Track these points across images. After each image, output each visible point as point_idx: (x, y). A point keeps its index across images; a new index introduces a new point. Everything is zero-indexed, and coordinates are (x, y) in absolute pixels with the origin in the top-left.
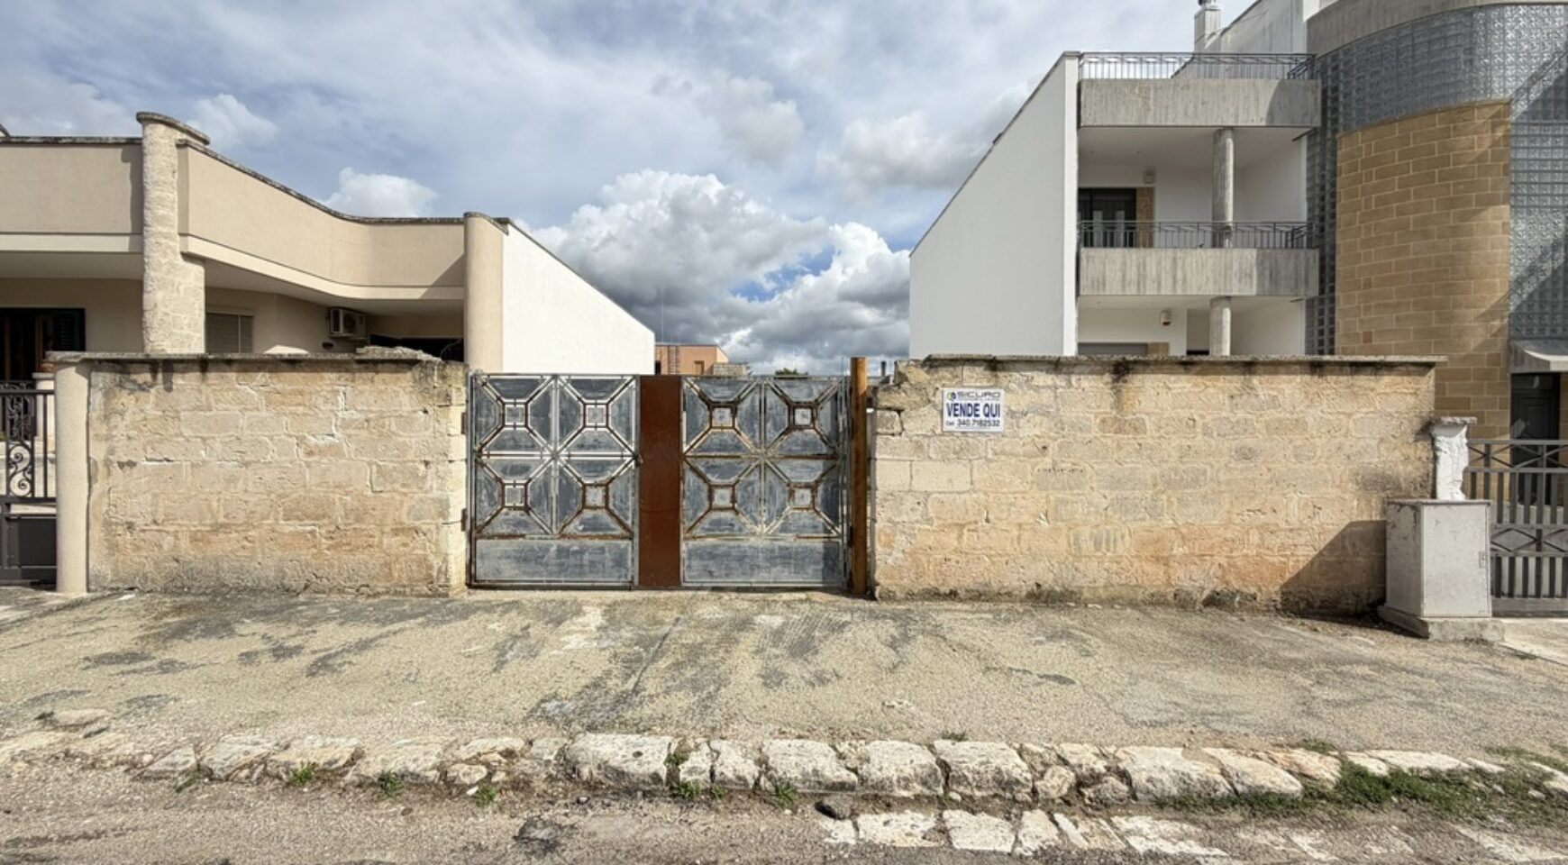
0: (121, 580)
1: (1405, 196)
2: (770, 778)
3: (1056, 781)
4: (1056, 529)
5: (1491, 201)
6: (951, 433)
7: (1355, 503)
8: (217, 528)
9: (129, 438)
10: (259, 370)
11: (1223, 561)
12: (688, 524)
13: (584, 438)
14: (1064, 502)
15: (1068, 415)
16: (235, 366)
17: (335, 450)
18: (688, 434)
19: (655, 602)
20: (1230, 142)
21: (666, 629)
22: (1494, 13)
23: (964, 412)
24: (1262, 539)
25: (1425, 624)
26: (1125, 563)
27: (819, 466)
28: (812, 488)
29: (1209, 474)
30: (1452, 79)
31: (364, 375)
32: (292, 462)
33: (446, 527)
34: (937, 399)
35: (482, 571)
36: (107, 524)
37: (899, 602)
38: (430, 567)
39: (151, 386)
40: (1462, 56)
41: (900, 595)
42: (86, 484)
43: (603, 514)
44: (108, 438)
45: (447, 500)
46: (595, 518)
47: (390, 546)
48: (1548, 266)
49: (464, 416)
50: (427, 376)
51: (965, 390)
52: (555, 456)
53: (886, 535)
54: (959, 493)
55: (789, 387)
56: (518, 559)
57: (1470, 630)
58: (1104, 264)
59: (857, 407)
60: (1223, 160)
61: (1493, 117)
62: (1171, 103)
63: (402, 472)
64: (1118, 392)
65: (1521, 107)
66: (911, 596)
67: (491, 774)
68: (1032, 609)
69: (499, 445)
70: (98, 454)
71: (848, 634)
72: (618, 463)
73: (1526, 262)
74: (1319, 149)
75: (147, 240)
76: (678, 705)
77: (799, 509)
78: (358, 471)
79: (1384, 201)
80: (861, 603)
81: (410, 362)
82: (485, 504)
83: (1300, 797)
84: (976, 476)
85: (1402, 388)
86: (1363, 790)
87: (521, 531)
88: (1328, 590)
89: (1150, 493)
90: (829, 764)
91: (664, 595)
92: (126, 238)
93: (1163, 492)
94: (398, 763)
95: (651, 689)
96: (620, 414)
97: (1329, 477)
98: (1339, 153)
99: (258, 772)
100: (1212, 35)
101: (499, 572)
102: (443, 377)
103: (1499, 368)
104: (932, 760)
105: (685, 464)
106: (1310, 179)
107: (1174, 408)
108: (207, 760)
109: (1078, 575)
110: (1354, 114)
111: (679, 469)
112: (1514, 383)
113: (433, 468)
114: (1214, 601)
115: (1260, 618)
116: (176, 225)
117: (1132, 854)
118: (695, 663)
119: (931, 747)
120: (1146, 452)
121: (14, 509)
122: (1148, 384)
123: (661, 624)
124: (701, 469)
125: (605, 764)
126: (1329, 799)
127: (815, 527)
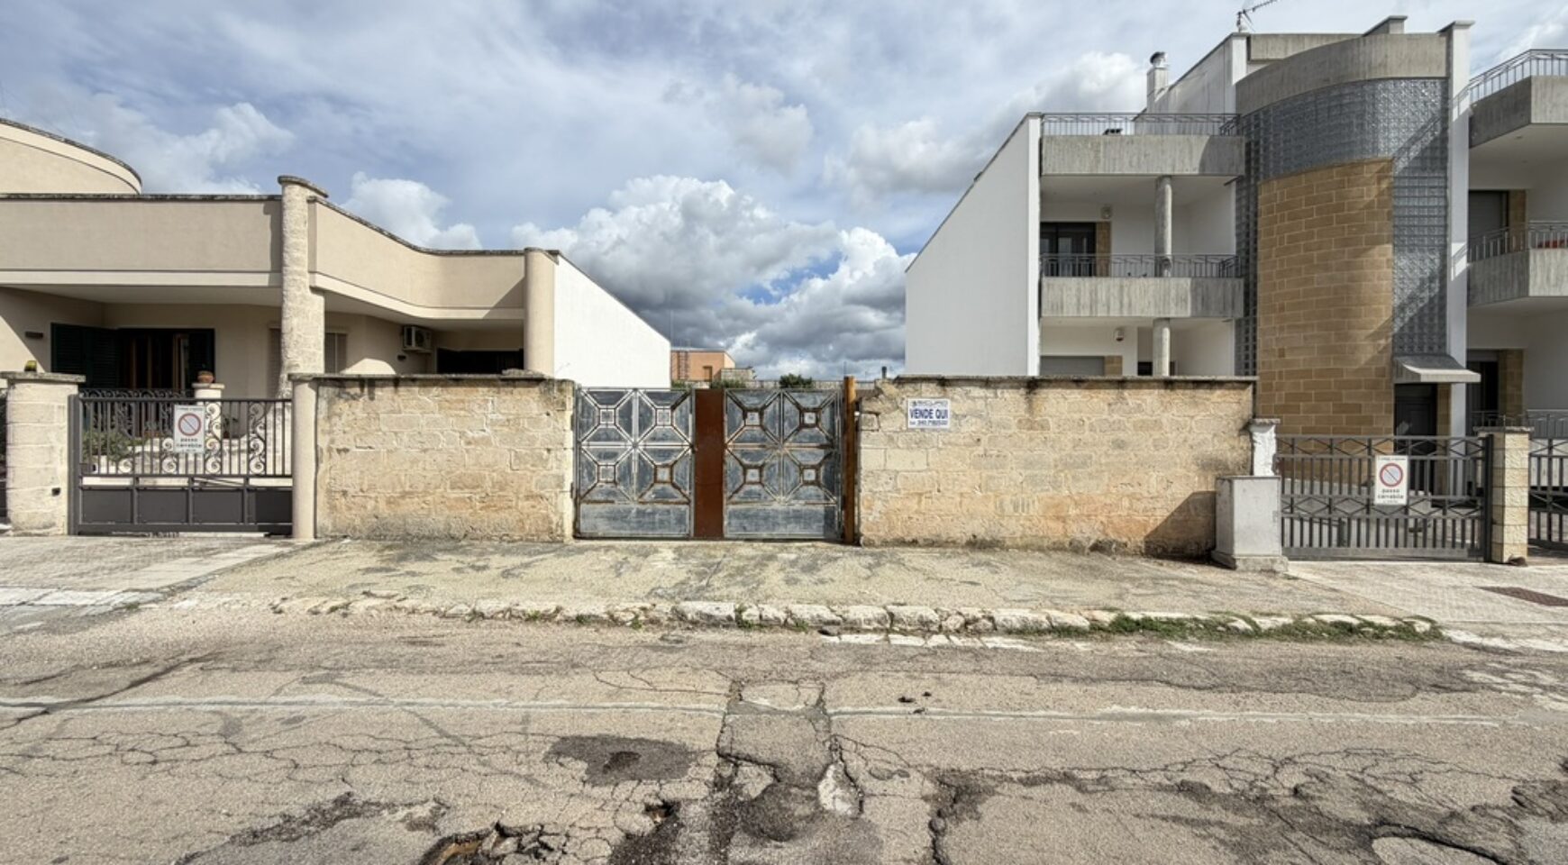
0: (338, 531)
1: (1309, 236)
2: (793, 619)
3: (953, 622)
4: (986, 497)
5: (1376, 241)
6: (913, 430)
7: (1197, 479)
8: (404, 495)
9: (344, 432)
10: (435, 385)
11: (1104, 519)
12: (729, 494)
13: (655, 433)
14: (991, 478)
15: (995, 417)
16: (418, 383)
17: (486, 441)
18: (729, 431)
19: (707, 546)
20: (1169, 189)
21: (719, 560)
22: (1380, 86)
23: (922, 414)
24: (1131, 505)
25: (1234, 560)
26: (1035, 521)
27: (821, 453)
28: (816, 468)
29: (1094, 459)
30: (1346, 140)
31: (506, 389)
32: (456, 449)
33: (561, 495)
34: (903, 406)
35: (585, 526)
36: (329, 492)
37: (877, 547)
38: (551, 522)
39: (360, 396)
40: (1355, 121)
41: (877, 543)
42: (314, 464)
43: (669, 488)
44: (330, 432)
45: (563, 476)
46: (663, 489)
47: (523, 508)
48: (1426, 294)
49: (572, 417)
50: (549, 390)
51: (923, 400)
52: (635, 446)
53: (868, 501)
54: (919, 471)
55: (800, 397)
56: (609, 518)
57: (1264, 563)
58: (1062, 291)
59: (848, 411)
60: (1163, 203)
61: (1379, 172)
62: (1117, 156)
63: (532, 456)
64: (1030, 402)
65: (1401, 164)
66: (885, 543)
67: (637, 617)
68: (967, 550)
69: (596, 438)
70: (323, 443)
71: (840, 562)
72: (679, 451)
73: (1408, 292)
74: (1244, 193)
75: (285, 278)
76: (736, 590)
77: (807, 483)
78: (502, 455)
79: (1293, 239)
80: (849, 548)
81: (538, 381)
82: (586, 480)
83: (1088, 629)
84: (930, 460)
85: (1228, 399)
86: (1124, 626)
87: (611, 498)
88: (1178, 539)
89: (1052, 472)
90: (827, 615)
91: (712, 543)
92: (267, 276)
93: (1062, 471)
94: (585, 611)
95: (716, 584)
96: (681, 417)
97: (1178, 461)
98: (1260, 197)
99: (508, 615)
100: (1162, 89)
101: (595, 527)
102: (561, 391)
103: (1384, 379)
104: (884, 612)
105: (727, 452)
106: (1238, 218)
107: (1069, 412)
108: (477, 609)
109: (1002, 529)
110: (1271, 165)
111: (722, 455)
112: (1396, 392)
113: (553, 454)
114: (1097, 548)
115: (1130, 559)
116: (307, 264)
117: (985, 648)
118: (741, 574)
119: (885, 608)
120: (1049, 444)
121: (254, 482)
122: (1051, 396)
123: (715, 557)
124: (738, 455)
125: (700, 613)
126: (1100, 629)
127: (818, 496)
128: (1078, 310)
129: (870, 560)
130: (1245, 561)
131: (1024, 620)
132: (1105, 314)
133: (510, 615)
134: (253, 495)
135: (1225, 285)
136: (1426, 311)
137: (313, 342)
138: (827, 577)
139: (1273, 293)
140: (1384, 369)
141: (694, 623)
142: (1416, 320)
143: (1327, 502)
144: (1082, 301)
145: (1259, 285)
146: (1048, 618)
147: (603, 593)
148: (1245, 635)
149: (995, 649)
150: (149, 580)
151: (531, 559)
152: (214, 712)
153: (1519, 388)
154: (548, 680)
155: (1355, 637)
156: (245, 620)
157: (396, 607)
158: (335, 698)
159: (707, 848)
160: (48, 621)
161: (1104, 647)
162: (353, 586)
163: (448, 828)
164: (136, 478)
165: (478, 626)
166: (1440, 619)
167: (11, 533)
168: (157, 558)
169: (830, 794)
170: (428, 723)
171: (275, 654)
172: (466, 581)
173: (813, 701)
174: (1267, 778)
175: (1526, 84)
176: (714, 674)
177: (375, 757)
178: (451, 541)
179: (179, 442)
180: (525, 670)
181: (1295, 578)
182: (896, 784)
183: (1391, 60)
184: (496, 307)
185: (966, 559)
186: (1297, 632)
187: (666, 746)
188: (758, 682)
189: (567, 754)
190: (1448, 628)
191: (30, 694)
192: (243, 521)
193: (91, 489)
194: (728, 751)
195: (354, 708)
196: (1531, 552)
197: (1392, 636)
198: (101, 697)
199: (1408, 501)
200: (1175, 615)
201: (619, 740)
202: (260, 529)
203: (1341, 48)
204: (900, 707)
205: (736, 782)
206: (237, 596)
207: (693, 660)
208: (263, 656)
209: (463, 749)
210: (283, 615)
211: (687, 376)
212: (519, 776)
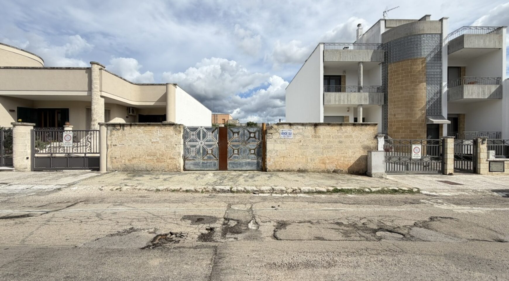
0: (114, 169)
1: (402, 80)
2: (246, 190)
3: (290, 190)
4: (303, 157)
5: (421, 82)
6: (282, 138)
7: (362, 152)
8: (133, 158)
9: (115, 140)
10: (142, 126)
11: (336, 163)
12: (229, 157)
13: (207, 140)
14: (304, 152)
15: (305, 134)
16: (137, 125)
17: (158, 142)
18: (229, 139)
19: (222, 172)
20: (362, 66)
21: (226, 176)
22: (422, 36)
23: (284, 134)
24: (344, 159)
25: (372, 174)
26: (317, 164)
27: (256, 145)
28: (254, 150)
29: (333, 146)
30: (413, 52)
31: (163, 127)
32: (149, 145)
33: (180, 158)
34: (279, 131)
35: (186, 167)
36: (111, 157)
38: (177, 166)
39: (120, 129)
40: (415, 46)
41: (272, 171)
42: (106, 149)
43: (212, 156)
44: (111, 140)
45: (180, 152)
46: (210, 156)
47: (169, 162)
48: (436, 98)
49: (183, 135)
50: (176, 127)
51: (285, 130)
52: (201, 143)
53: (269, 159)
54: (284, 150)
55: (250, 129)
56: (194, 165)
57: (380, 175)
58: (330, 96)
59: (263, 133)
60: (360, 70)
61: (422, 61)
62: (346, 56)
63: (171, 147)
64: (315, 130)
65: (429, 59)
66: (274, 171)
67: (203, 190)
68: (297, 173)
69: (190, 141)
70: (109, 143)
71: (261, 176)
72: (214, 145)
73: (430, 97)
74: (384, 67)
75: (92, 93)
76: (230, 183)
77: (251, 154)
78: (162, 146)
79: (398, 81)
80: (264, 172)
81: (173, 124)
82: (187, 153)
83: (326, 192)
84: (287, 147)
85: (371, 129)
86: (336, 191)
87: (194, 159)
88: (357, 169)
89: (322, 150)
90: (255, 189)
91: (224, 172)
92: (87, 92)
93: (324, 150)
94: (188, 188)
95: (225, 182)
96: (215, 135)
97: (357, 146)
98: (388, 68)
99: (166, 190)
100: (361, 35)
101: (190, 167)
102: (180, 127)
103: (424, 123)
104: (271, 188)
105: (228, 145)
106: (382, 74)
107: (326, 133)
108: (158, 188)
109: (308, 167)
110: (392, 59)
111: (227, 146)
112: (427, 126)
113: (177, 146)
114: (334, 172)
115: (343, 174)
116: (99, 88)
117: (298, 196)
118: (232, 179)
119: (271, 187)
120: (321, 142)
121: (87, 155)
122: (321, 128)
123: (225, 175)
124: (231, 146)
125: (220, 189)
126: (329, 192)
127: (255, 158)
128: (335, 102)
129: (269, 175)
130: (375, 175)
131: (309, 190)
132: (343, 104)
133: (167, 190)
134: (87, 159)
135: (378, 95)
136: (436, 103)
137: (101, 113)
138: (256, 180)
139: (392, 97)
140: (424, 120)
141: (219, 191)
142: (433, 105)
143: (399, 158)
144: (336, 100)
145: (388, 95)
146: (316, 189)
147: (193, 184)
148: (368, 193)
149: (300, 197)
150: (62, 182)
151: (171, 176)
152: (93, 212)
153: (464, 125)
154: (180, 204)
155: (397, 193)
156: (92, 192)
157: (135, 188)
158: (123, 209)
159: (221, 235)
160: (37, 193)
161: (329, 196)
162: (121, 183)
163: (158, 233)
164: (52, 154)
165: (158, 193)
166: (420, 188)
167: (14, 170)
168: (62, 177)
169: (251, 226)
170: (150, 213)
171: (103, 200)
172: (154, 182)
173: (249, 208)
174: (358, 221)
175: (463, 36)
176: (224, 203)
177: (138, 220)
178: (148, 171)
179: (65, 143)
180: (173, 202)
181: (388, 179)
182: (268, 223)
183: (425, 28)
184: (157, 101)
185: (296, 175)
186: (382, 192)
187: (211, 217)
188: (235, 204)
189: (186, 219)
190: (422, 190)
191: (41, 209)
192: (84, 166)
193: (37, 157)
194: (226, 218)
195: (129, 211)
196: (455, 171)
197: (407, 192)
198: (60, 210)
199: (421, 157)
200: (349, 188)
201: (199, 216)
202: (90, 169)
203: (412, 24)
204: (272, 208)
205: (228, 224)
206: (88, 186)
207: (218, 200)
208: (100, 200)
209: (160, 218)
210: (103, 191)
211: (217, 122)
212: (174, 223)
